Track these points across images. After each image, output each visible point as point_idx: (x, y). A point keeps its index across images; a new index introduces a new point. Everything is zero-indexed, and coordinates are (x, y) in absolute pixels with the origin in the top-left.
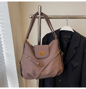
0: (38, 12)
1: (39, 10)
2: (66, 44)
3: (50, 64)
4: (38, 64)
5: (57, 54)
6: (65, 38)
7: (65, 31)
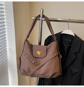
0: (40, 15)
1: (41, 12)
2: (67, 47)
3: (45, 64)
4: (34, 62)
5: (54, 56)
6: (66, 41)
7: (67, 35)
